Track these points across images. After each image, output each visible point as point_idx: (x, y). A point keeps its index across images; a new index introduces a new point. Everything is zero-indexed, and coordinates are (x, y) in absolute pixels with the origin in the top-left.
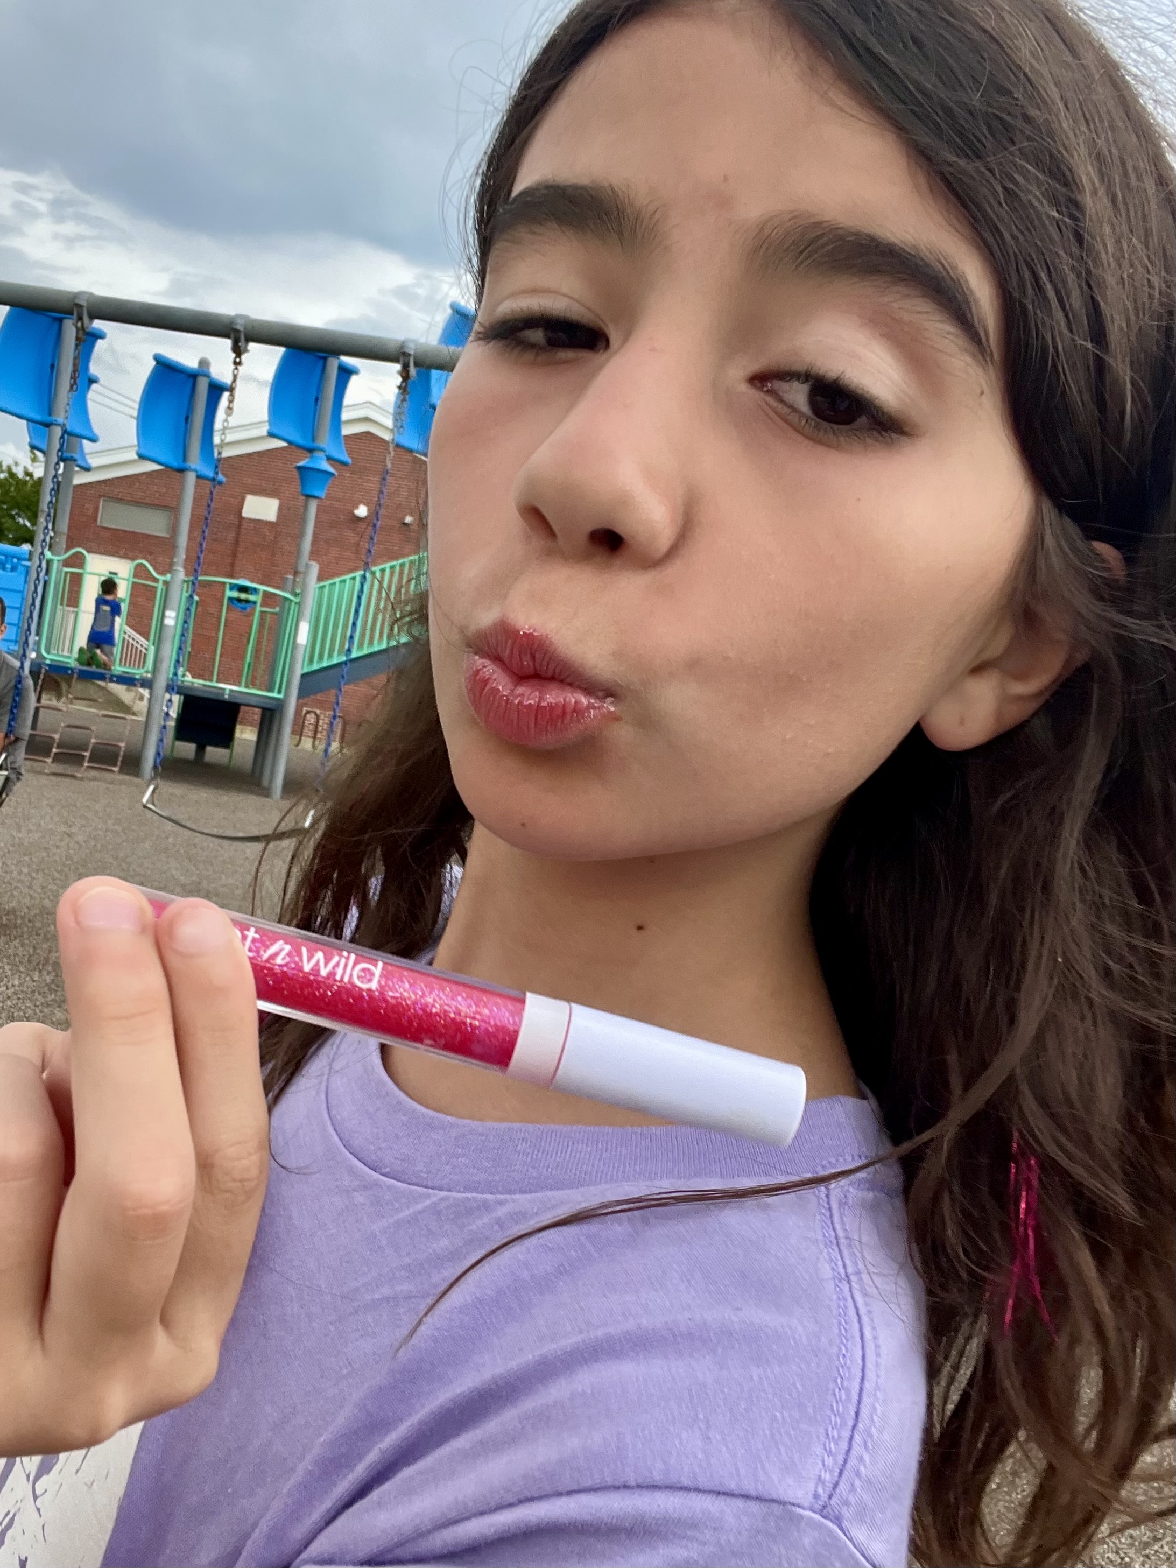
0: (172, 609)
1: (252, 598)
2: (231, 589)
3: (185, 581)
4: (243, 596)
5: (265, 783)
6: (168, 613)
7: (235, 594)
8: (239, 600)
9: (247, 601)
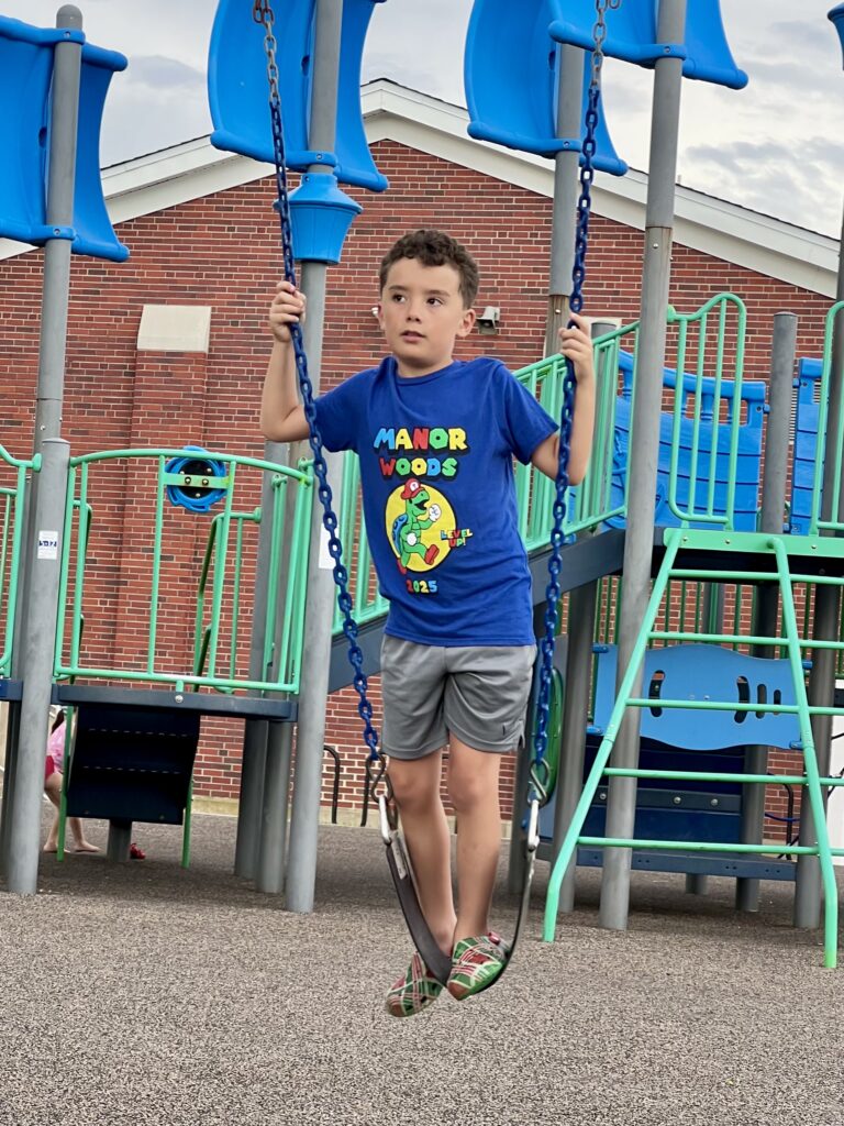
0: (51, 529)
1: (215, 482)
2: (170, 469)
3: (70, 465)
4: (196, 481)
5: (272, 883)
6: (43, 536)
7: (179, 479)
8: (189, 491)
9: (205, 491)
